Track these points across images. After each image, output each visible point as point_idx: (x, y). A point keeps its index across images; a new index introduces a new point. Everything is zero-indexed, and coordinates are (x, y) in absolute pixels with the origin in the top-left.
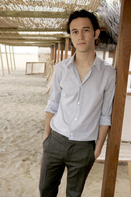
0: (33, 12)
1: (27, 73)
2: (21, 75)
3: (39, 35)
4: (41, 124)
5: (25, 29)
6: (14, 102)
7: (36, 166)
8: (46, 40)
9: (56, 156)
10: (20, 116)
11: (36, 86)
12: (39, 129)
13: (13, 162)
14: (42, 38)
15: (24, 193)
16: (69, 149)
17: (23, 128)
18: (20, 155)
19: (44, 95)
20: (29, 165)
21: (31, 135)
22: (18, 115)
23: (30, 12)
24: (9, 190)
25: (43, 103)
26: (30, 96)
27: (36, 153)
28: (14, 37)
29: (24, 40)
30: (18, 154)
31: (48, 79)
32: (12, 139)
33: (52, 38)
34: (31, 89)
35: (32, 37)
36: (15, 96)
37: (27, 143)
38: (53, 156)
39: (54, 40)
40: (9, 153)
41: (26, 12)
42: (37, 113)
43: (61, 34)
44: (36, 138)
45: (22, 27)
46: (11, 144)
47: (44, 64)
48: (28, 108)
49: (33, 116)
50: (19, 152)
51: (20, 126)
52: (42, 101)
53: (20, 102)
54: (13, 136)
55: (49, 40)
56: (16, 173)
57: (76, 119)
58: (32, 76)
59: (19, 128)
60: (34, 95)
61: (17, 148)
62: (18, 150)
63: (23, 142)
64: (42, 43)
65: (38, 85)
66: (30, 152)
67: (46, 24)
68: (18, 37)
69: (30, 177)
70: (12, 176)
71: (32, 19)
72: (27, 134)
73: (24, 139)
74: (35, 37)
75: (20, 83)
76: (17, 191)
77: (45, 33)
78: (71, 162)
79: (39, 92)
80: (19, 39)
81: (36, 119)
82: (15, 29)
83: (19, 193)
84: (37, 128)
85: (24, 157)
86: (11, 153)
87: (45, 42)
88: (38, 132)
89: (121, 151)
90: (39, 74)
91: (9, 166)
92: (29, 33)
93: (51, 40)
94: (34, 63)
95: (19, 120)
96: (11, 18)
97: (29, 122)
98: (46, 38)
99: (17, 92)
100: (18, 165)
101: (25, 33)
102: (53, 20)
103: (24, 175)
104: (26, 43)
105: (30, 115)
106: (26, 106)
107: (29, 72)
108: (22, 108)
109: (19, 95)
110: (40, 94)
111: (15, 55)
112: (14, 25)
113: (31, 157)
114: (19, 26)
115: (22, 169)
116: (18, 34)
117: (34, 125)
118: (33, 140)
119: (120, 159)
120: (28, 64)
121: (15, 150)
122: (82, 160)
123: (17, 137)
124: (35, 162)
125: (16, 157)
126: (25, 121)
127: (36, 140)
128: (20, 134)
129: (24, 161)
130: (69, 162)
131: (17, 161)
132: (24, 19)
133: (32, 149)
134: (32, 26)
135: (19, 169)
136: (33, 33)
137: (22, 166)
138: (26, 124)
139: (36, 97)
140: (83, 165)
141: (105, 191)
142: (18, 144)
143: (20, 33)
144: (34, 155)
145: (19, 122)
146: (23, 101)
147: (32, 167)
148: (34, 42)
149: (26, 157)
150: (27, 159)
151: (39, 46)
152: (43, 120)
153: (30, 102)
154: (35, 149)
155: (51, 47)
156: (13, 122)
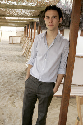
0: (16, 6)
1: (10, 43)
2: (6, 44)
3: (18, 20)
4: (19, 74)
5: (10, 16)
6: (3, 60)
7: (18, 99)
8: (22, 23)
9: (31, 90)
10: (6, 69)
11: (15, 51)
12: (19, 77)
13: (4, 97)
14: (20, 21)
15: (12, 116)
16: (39, 86)
17: (9, 77)
18: (8, 93)
19: (21, 56)
20: (14, 99)
21: (14, 81)
22: (5, 68)
23: (14, 5)
24: (3, 114)
25: (20, 61)
26: (12, 57)
27: (18, 91)
28: (3, 21)
29: (8, 22)
30: (7, 92)
31: (23, 47)
32: (3, 83)
33: (26, 22)
34: (13, 53)
35: (13, 21)
36: (3, 57)
37: (12, 85)
38: (30, 90)
39: (27, 23)
40: (1, 91)
41: (12, 5)
42: (17, 67)
43: (32, 19)
44: (17, 83)
45: (8, 14)
46: (2, 86)
47: (20, 37)
48: (11, 64)
49: (14, 69)
50: (7, 91)
51: (7, 75)
52: (20, 60)
53: (6, 60)
54: (3, 81)
55: (24, 23)
56: (6, 104)
57: (43, 69)
58: (13, 45)
59: (6, 77)
60: (15, 56)
61: (6, 89)
62: (7, 90)
63: (9, 85)
64: (19, 25)
65: (17, 51)
66: (14, 91)
67: (23, 13)
68: (5, 21)
69: (15, 106)
70: (4, 105)
71: (15, 9)
72: (12, 80)
73: (10, 83)
74: (15, 21)
75: (5, 49)
76: (8, 114)
77: (22, 19)
78: (40, 94)
79: (17, 54)
80: (6, 22)
81: (17, 71)
82: (4, 15)
83: (9, 116)
84: (17, 76)
85: (11, 94)
86: (3, 91)
87: (21, 24)
88: (18, 79)
89: (71, 90)
90: (17, 43)
91: (2, 100)
92: (12, 18)
93: (25, 23)
94: (14, 37)
95: (6, 71)
96: (2, 9)
97: (12, 73)
98: (22, 22)
99: (4, 54)
100: (7, 99)
101: (10, 18)
102: (28, 11)
103: (11, 105)
104: (10, 24)
105: (13, 69)
106: (10, 63)
107: (11, 42)
108: (8, 64)
109: (5, 57)
110: (19, 56)
111: (2, 32)
112: (4, 13)
113: (15, 94)
114: (7, 14)
115: (10, 102)
116: (5, 19)
117: (15, 75)
118: (15, 84)
119: (71, 95)
120: (10, 37)
121: (5, 90)
122: (46, 93)
123: (6, 82)
124: (17, 97)
125: (6, 94)
126: (10, 72)
127: (17, 84)
128: (7, 80)
129: (11, 96)
130: (38, 94)
131: (7, 97)
132: (11, 9)
133: (15, 89)
134: (15, 14)
135: (8, 101)
136: (15, 18)
137: (10, 99)
138: (10, 74)
139: (16, 58)
140: (46, 96)
141: (62, 113)
142: (6, 86)
143: (7, 18)
144: (16, 93)
145: (6, 73)
146: (8, 60)
147: (15, 100)
148: (14, 24)
149: (12, 94)
150: (13, 95)
151: (17, 27)
152: (21, 72)
153: (12, 60)
154: (17, 89)
155: (24, 27)
156: (3, 73)
